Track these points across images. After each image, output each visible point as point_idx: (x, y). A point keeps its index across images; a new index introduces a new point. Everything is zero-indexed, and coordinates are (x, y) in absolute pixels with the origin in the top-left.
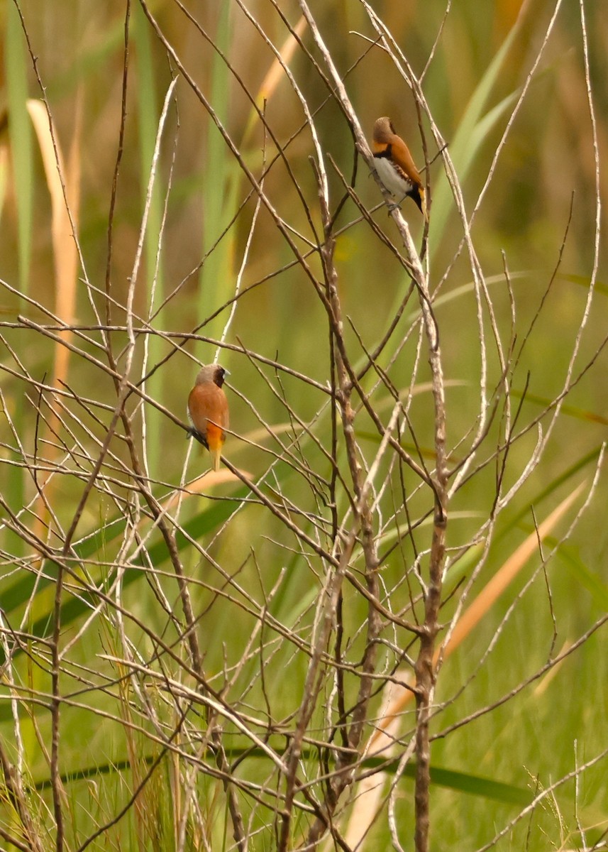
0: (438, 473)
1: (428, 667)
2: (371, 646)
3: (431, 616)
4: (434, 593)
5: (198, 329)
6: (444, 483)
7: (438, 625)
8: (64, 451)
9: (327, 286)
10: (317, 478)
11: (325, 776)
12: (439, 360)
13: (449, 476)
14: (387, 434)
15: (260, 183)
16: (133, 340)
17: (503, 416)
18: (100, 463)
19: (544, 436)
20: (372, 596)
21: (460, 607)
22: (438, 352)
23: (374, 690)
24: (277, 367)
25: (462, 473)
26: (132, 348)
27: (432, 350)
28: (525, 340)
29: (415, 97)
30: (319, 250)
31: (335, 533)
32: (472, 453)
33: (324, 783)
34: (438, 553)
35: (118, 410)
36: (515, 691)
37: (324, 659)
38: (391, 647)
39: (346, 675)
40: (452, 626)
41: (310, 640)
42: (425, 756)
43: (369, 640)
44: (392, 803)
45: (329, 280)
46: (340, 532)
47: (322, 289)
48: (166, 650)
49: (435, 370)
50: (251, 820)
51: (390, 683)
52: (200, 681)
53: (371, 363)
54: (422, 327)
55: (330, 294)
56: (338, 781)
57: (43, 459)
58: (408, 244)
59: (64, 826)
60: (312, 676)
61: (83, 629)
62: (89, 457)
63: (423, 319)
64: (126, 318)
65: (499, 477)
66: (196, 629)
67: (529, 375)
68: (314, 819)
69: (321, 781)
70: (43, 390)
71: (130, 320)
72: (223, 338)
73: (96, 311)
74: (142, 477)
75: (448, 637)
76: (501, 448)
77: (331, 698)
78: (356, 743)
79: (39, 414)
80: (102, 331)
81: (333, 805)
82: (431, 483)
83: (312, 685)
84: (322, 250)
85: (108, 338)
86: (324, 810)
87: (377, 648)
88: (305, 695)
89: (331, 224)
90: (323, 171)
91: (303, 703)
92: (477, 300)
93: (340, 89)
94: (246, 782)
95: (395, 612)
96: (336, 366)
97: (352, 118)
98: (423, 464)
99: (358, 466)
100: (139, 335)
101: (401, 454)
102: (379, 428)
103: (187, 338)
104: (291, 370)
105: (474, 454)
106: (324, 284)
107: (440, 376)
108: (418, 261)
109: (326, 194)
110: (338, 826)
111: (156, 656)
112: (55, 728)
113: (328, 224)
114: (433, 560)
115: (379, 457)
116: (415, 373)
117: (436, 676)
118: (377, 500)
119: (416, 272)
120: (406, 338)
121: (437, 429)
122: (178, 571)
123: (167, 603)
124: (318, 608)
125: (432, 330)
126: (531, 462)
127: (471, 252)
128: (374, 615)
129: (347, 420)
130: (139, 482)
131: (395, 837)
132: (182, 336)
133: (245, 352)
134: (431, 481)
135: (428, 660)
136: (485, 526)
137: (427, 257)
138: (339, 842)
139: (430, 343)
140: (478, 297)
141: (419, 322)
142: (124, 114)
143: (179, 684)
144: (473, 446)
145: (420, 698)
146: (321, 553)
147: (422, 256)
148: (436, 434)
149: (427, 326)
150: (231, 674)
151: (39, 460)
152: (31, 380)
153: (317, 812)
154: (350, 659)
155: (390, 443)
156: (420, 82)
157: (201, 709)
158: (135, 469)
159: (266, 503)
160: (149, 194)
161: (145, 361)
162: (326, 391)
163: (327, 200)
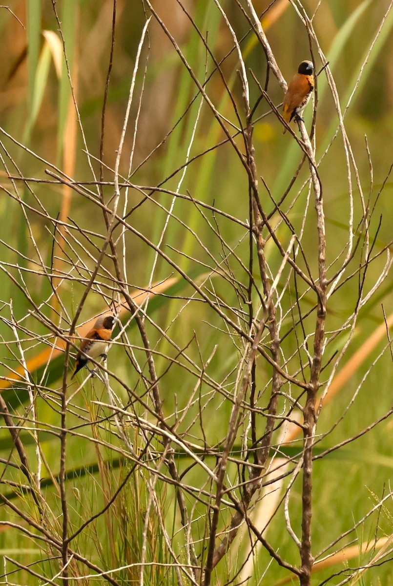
0: (320, 282)
1: (312, 411)
2: (274, 396)
3: (314, 378)
4: (317, 362)
5: (161, 184)
6: (324, 289)
7: (319, 384)
8: (71, 264)
9: (247, 157)
10: (239, 284)
11: (242, 484)
12: (322, 206)
13: (328, 284)
14: (286, 256)
15: (203, 87)
16: (118, 193)
17: (364, 244)
18: (95, 274)
19: (391, 258)
20: (275, 363)
21: (334, 371)
22: (322, 202)
23: (275, 426)
24: (213, 210)
25: (336, 282)
26: (118, 198)
27: (317, 200)
29: (308, 31)
30: (242, 132)
31: (251, 322)
32: (343, 269)
33: (242, 488)
34: (320, 336)
35: (107, 238)
36: (369, 428)
37: (242, 405)
38: (287, 398)
39: (257, 416)
40: (329, 384)
41: (233, 392)
42: (309, 470)
43: (273, 393)
44: (287, 501)
45: (249, 152)
46: (254, 321)
47: (244, 158)
48: (137, 399)
49: (319, 213)
50: (192, 512)
51: (286, 421)
52: (160, 420)
53: (276, 209)
54: (310, 185)
55: (250, 162)
56: (251, 486)
57: (57, 270)
58: (302, 129)
59: (68, 515)
60: (234, 417)
61: (83, 384)
62: (87, 269)
63: (311, 179)
64: (114, 178)
65: (361, 285)
66: (158, 385)
67: (381, 217)
68: (235, 511)
69: (239, 487)
70: (57, 224)
71: (116, 179)
72: (178, 190)
73: (93, 171)
74: (123, 282)
75: (326, 391)
76: (362, 266)
77: (247, 431)
78: (263, 461)
79: (54, 240)
80: (97, 185)
81: (248, 502)
82: (315, 289)
83: (234, 422)
84: (245, 132)
85: (101, 189)
86: (241, 505)
87: (278, 398)
88: (229, 430)
89: (251, 116)
90: (246, 80)
91: (228, 434)
92: (347, 167)
93: (258, 25)
94: (190, 487)
95: (290, 374)
96: (253, 210)
97: (266, 45)
98: (310, 276)
99: (267, 277)
100: (122, 188)
101: (296, 269)
102: (281, 251)
103: (154, 190)
104: (223, 213)
105: (344, 269)
106: (246, 155)
107: (322, 217)
108: (309, 140)
109: (247, 95)
110: (250, 515)
111: (130, 403)
112: (63, 450)
113: (249, 115)
114: (316, 340)
115: (280, 271)
116: (305, 215)
117: (317, 417)
118: (279, 300)
119: (307, 148)
120: (300, 192)
121: (320, 252)
122: (146, 345)
123: (138, 366)
124: (239, 371)
126: (382, 275)
127: (344, 135)
128: (276, 376)
129: (259, 246)
130: (120, 286)
131: (289, 524)
132: (151, 189)
133: (192, 200)
134: (315, 287)
135: (312, 407)
136: (351, 317)
137: (314, 138)
138: (251, 526)
139: (316, 195)
140: (349, 165)
141: (309, 181)
142: (113, 41)
143: (145, 421)
144: (344, 264)
145: (306, 432)
146: (242, 334)
147: (311, 137)
148: (319, 256)
149: (314, 184)
150: (180, 415)
151: (54, 270)
152: (49, 217)
153: (236, 507)
154: (260, 404)
155: (288, 261)
156: (311, 21)
157: (161, 438)
158: (118, 277)
159: (207, 301)
160: (131, 95)
161: (126, 205)
162: (246, 227)
163: (248, 99)
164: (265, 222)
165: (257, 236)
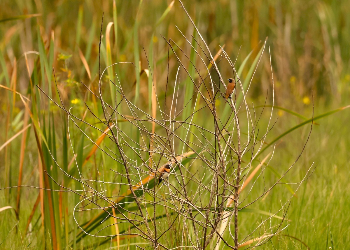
0: (239, 152)
1: (237, 195)
2: (224, 190)
3: (238, 184)
4: (238, 178)
5: (185, 121)
6: (240, 154)
7: (239, 185)
8: (156, 148)
9: (214, 111)
10: (212, 153)
11: (214, 219)
12: (239, 127)
13: (241, 152)
14: (227, 143)
15: (198, 88)
16: (171, 124)
17: (253, 139)
18: (164, 151)
19: (262, 143)
20: (224, 179)
21: (244, 181)
22: (239, 125)
23: (225, 200)
24: (203, 129)
25: (244, 152)
26: (171, 125)
27: (237, 125)
28: (258, 122)
29: (233, 68)
30: (212, 103)
31: (216, 166)
33: (214, 221)
34: (239, 170)
35: (168, 139)
36: (256, 200)
37: (214, 193)
38: (229, 190)
39: (219, 197)
40: (242, 186)
41: (211, 189)
42: (237, 214)
43: (224, 189)
44: (230, 225)
45: (214, 109)
46: (217, 165)
48: (179, 192)
50: (198, 229)
51: (229, 198)
52: (187, 199)
53: (224, 128)
55: (214, 113)
56: (217, 220)
57: (151, 150)
58: (232, 101)
59: (157, 231)
60: (211, 197)
61: (161, 187)
62: (161, 149)
64: (169, 119)
65: (252, 153)
66: (186, 187)
67: (259, 129)
68: (212, 229)
69: (214, 220)
70: (151, 135)
71: (170, 119)
72: (191, 122)
73: (162, 117)
74: (173, 153)
75: (241, 188)
76: (253, 146)
77: (216, 202)
78: (221, 212)
79: (150, 140)
80: (164, 121)
81: (216, 225)
82: (237, 154)
83: (211, 199)
85: (165, 123)
86: (214, 227)
87: (226, 190)
88: (210, 202)
89: (214, 97)
90: (213, 85)
91: (209, 203)
92: (247, 113)
94: (197, 221)
95: (230, 183)
96: (216, 128)
97: (219, 73)
98: (235, 150)
99: (221, 150)
100: (172, 122)
101: (230, 148)
102: (226, 142)
103: (183, 123)
104: (206, 129)
105: (247, 147)
107: (239, 130)
109: (213, 90)
110: (218, 230)
111: (177, 193)
112: (155, 209)
114: (238, 171)
115: (225, 148)
116: (233, 130)
117: (239, 197)
118: (225, 158)
119: (233, 107)
120: (231, 122)
121: (238, 142)
122: (181, 174)
123: (179, 181)
124: (212, 182)
125: (237, 120)
126: (259, 149)
127: (245, 103)
128: (225, 183)
129: (218, 140)
131: (230, 232)
133: (196, 126)
135: (237, 193)
136: (249, 163)
137: (236, 104)
138: (218, 234)
139: (237, 123)
141: (234, 118)
142: (168, 73)
143: (182, 199)
145: (235, 202)
146: (213, 170)
147: (235, 104)
149: (236, 119)
150: (193, 197)
152: (148, 132)
153: (213, 227)
154: (220, 193)
155: (228, 145)
156: (234, 66)
157: (187, 205)
158: (171, 152)
159: (202, 159)
160: (174, 91)
161: (174, 128)
162: (214, 134)
163: (213, 92)
164: (220, 132)
165: (218, 137)
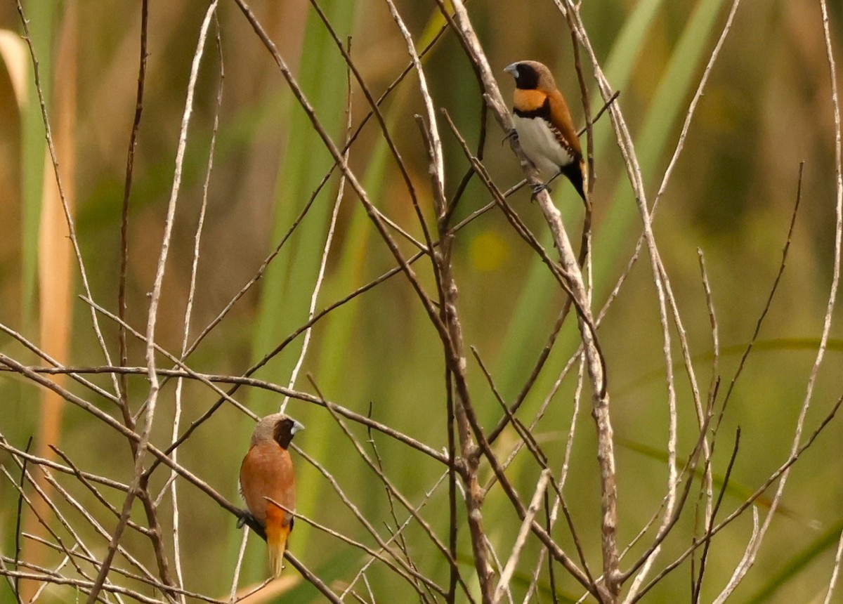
0: (607, 577)
5: (254, 370)
6: (614, 592)
8: (59, 550)
9: (441, 305)
10: (425, 583)
12: (606, 411)
13: (622, 581)
14: (529, 516)
15: (343, 154)
17: (701, 495)
18: (107, 567)
19: (761, 525)
22: (606, 401)
24: (370, 426)
25: (641, 577)
27: (596, 397)
28: (733, 383)
29: (571, 27)
30: (430, 253)
32: (655, 547)
45: (446, 294)
47: (433, 307)
49: (602, 426)
53: (508, 418)
54: (582, 367)
55: (447, 316)
57: (28, 564)
58: (561, 242)
62: (94, 558)
63: (583, 355)
64: (145, 352)
65: (696, 585)
67: (739, 432)
70: (28, 463)
71: (151, 354)
72: (291, 386)
73: (104, 347)
74: (174, 588)
76: (698, 541)
79: (22, 497)
80: (113, 374)
82: (595, 592)
84: (436, 253)
85: (122, 384)
89: (448, 216)
90: (436, 137)
92: (662, 325)
93: (461, 15)
96: (455, 420)
97: (478, 59)
98: (583, 563)
100: (168, 380)
101: (552, 550)
102: (519, 509)
103: (239, 383)
104: (391, 430)
105: (658, 549)
106: (438, 303)
107: (608, 434)
108: (576, 267)
109: (440, 169)
113: (443, 214)
115: (517, 550)
116: (572, 434)
119: (572, 283)
120: (559, 382)
121: (604, 512)
125: (597, 368)
126: (742, 564)
127: (654, 256)
129: (472, 503)
130: (168, 595)
132: (231, 381)
133: (324, 404)
134: (595, 587)
137: (589, 264)
139: (595, 387)
140: (665, 320)
141: (578, 358)
144: (658, 537)
147: (582, 261)
148: (603, 520)
149: (589, 363)
151: (24, 565)
152: (8, 446)
155: (533, 529)
156: (578, 8)
158: (163, 576)
160: (179, 171)
161: (177, 419)
162: (441, 460)
163: (441, 178)
164: (483, 449)
165: (467, 480)
